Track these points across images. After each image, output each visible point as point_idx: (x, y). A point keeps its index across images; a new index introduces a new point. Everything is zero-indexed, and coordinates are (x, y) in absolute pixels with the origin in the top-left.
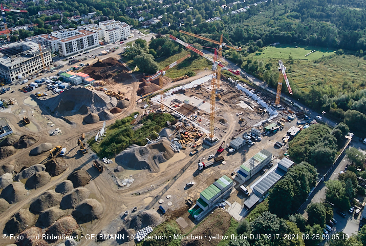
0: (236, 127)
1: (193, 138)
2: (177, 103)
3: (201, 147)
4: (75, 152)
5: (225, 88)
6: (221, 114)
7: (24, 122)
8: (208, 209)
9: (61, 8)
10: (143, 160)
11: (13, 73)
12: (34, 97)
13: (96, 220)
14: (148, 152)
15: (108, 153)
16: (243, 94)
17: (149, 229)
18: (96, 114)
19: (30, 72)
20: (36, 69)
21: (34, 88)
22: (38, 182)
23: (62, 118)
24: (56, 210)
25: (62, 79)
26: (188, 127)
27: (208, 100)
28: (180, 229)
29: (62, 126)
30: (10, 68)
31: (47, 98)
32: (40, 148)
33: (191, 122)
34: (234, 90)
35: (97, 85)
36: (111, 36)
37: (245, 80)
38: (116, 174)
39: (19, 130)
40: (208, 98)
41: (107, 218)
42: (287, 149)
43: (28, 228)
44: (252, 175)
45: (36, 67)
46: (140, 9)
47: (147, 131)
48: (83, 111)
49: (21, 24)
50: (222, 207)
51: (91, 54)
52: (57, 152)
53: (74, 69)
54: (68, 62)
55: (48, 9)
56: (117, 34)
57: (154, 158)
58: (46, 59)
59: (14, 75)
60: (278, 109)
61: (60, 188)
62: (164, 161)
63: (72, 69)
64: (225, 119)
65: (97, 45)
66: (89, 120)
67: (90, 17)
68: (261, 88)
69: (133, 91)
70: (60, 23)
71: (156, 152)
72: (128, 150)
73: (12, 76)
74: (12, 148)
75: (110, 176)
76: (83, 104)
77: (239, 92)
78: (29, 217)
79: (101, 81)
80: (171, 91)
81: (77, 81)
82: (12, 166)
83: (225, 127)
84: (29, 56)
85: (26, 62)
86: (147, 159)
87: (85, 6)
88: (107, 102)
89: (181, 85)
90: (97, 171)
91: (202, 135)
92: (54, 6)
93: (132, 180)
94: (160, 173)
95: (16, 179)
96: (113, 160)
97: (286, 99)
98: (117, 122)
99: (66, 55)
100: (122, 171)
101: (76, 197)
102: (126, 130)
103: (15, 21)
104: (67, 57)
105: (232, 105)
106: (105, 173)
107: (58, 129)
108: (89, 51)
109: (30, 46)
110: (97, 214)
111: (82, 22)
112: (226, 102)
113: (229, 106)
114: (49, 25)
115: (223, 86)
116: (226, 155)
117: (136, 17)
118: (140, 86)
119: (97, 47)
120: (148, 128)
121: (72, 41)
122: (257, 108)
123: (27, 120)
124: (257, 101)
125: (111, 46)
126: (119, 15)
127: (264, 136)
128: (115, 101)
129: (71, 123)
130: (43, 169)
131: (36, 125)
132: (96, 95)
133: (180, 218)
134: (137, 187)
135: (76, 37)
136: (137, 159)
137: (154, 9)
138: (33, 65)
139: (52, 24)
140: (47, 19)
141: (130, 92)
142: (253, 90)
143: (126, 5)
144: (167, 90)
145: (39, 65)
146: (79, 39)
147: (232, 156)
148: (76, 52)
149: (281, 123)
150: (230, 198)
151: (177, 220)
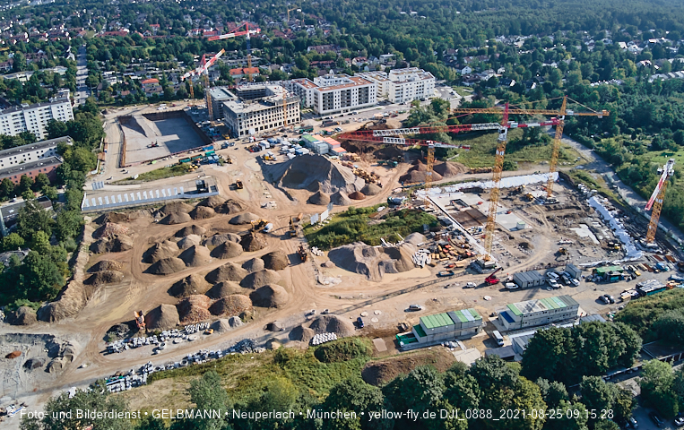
0: (546, 259)
1: (455, 256)
2: (458, 206)
3: (463, 270)
4: (282, 232)
5: (562, 200)
6: (530, 236)
7: (237, 186)
8: (427, 343)
9: (344, 43)
10: (363, 262)
11: (243, 124)
12: (259, 160)
13: (274, 309)
14: (374, 254)
15: (322, 242)
16: (596, 214)
17: (333, 336)
18: (327, 195)
19: (266, 127)
20: (276, 125)
21: (263, 148)
22: (226, 252)
23: (283, 190)
24: (234, 285)
25: (303, 144)
26: (456, 240)
27: (519, 211)
28: (374, 350)
29: (280, 200)
30: (240, 116)
31: (275, 163)
32: (243, 217)
33: (466, 234)
34: (580, 206)
35: (347, 158)
36: (399, 92)
37: (610, 193)
38: (321, 269)
39: (227, 194)
40: (519, 209)
41: (288, 310)
42: (620, 309)
43: (195, 294)
44: (525, 325)
45: (275, 122)
46: (470, 54)
47: (387, 230)
48: (313, 187)
49: (279, 62)
50: (450, 347)
51: (359, 116)
52: (261, 227)
53: (326, 133)
54: (321, 122)
55: (323, 44)
56: (410, 89)
57: (381, 263)
58: (292, 113)
59: (243, 127)
60: (648, 249)
61: (248, 265)
62: (393, 272)
63: (323, 133)
64: (531, 243)
65: (372, 103)
66: (315, 200)
67: (382, 60)
68: (635, 210)
69: (395, 176)
70: (332, 67)
71: (386, 258)
72: (350, 246)
73: (241, 128)
74: (211, 210)
75: (312, 269)
76: (316, 178)
77: (588, 209)
78: (202, 283)
79: (354, 154)
80: (457, 187)
81: (321, 149)
82: (204, 230)
83: (524, 255)
84: (269, 104)
85: (262, 111)
86: (370, 263)
87: (380, 42)
88: (347, 182)
89: (479, 180)
90: (299, 258)
91: (472, 256)
92: (334, 40)
93: (338, 281)
94: (379, 284)
95: (203, 243)
96: (325, 253)
97: (674, 236)
98: (350, 209)
99: (322, 112)
100: (331, 267)
101: (261, 278)
102: (356, 221)
103: (272, 57)
104: (323, 115)
105: (561, 227)
106: (308, 263)
107: (273, 202)
108: (357, 111)
109: (274, 91)
110: (278, 303)
111: (366, 68)
112: (552, 220)
113: (552, 228)
114: (316, 67)
115: (562, 195)
116: (498, 289)
117: (458, 66)
118: (410, 170)
119: (371, 106)
120: (390, 225)
121: (334, 91)
122: (607, 241)
123: (240, 183)
124: (614, 230)
125: (395, 108)
126: (429, 60)
127: (587, 281)
128: (361, 184)
129: (291, 199)
130: (237, 240)
131: (249, 192)
132: (335, 169)
133: (380, 340)
134: (341, 290)
135: (342, 86)
136: (355, 259)
137: (498, 55)
138: (272, 118)
139: (321, 67)
140: (316, 58)
141: (390, 176)
142: (616, 212)
143: (450, 47)
144: (452, 183)
145: (280, 121)
146: (345, 89)
147: (508, 293)
148: (337, 109)
149: (635, 269)
150: (468, 341)
151: (374, 340)
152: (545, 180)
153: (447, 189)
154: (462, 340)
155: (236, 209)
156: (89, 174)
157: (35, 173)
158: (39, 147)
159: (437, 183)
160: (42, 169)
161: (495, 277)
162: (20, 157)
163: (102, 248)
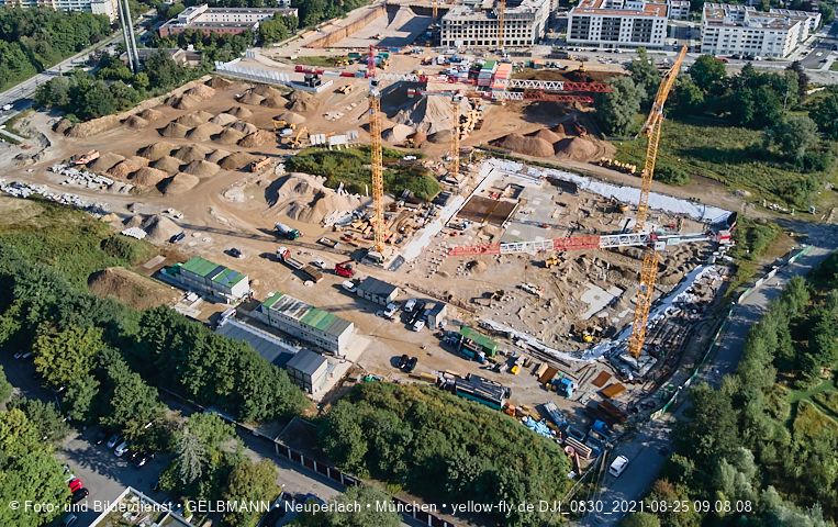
2: (508, 193)
8: (180, 283)
10: (283, 194)
13: (161, 195)
20: (494, 43)
23: (370, 107)
27: (565, 232)
28: (142, 262)
30: (445, 22)
32: (285, 116)
36: (712, 40)
38: (252, 184)
44: (275, 325)
45: (494, 39)
50: (187, 298)
53: (532, 65)
56: (731, 38)
57: (293, 203)
59: (448, 36)
64: (488, 266)
65: (657, 44)
71: (306, 200)
73: (445, 37)
78: (161, 152)
84: (492, 16)
86: (286, 198)
88: (426, 119)
89: (593, 176)
96: (284, 174)
99: (569, 39)
100: (260, 187)
104: (570, 44)
108: (620, 50)
130: (248, 132)
131: (344, 98)
132: (426, 99)
133: (164, 259)
136: (280, 188)
147: (335, 293)
148: (594, 41)
149: (520, 362)
150: (208, 304)
151: (159, 256)
152: (695, 214)
153: (532, 170)
154: (206, 300)
155: (300, 108)
156: (270, 45)
157: (227, 30)
158: (265, 12)
159: (529, 158)
160: (232, 29)
161: (348, 269)
162: (243, 18)
163: (169, 102)
